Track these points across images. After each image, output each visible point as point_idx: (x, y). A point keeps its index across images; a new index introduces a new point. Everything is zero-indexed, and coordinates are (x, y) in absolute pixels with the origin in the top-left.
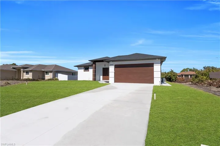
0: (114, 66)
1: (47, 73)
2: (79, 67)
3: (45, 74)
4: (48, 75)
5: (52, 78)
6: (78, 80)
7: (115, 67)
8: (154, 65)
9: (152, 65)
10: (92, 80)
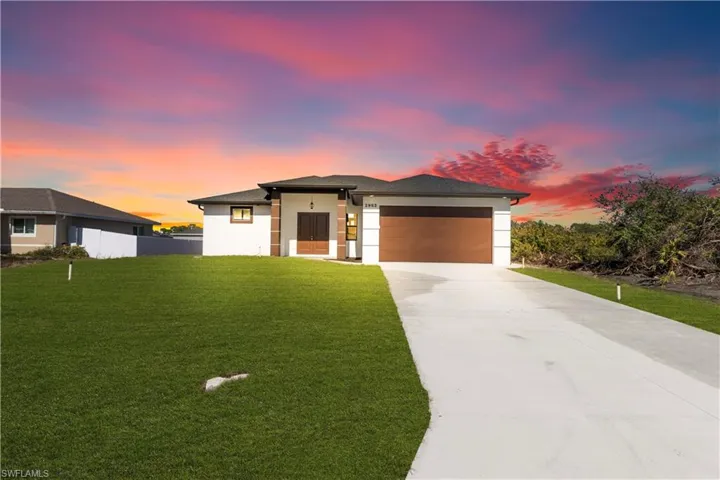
0: (378, 211)
1: (23, 223)
2: (209, 205)
3: (12, 227)
4: (29, 235)
5: (53, 244)
6: (204, 254)
7: (382, 214)
8: (496, 212)
9: (488, 213)
10: (269, 254)
